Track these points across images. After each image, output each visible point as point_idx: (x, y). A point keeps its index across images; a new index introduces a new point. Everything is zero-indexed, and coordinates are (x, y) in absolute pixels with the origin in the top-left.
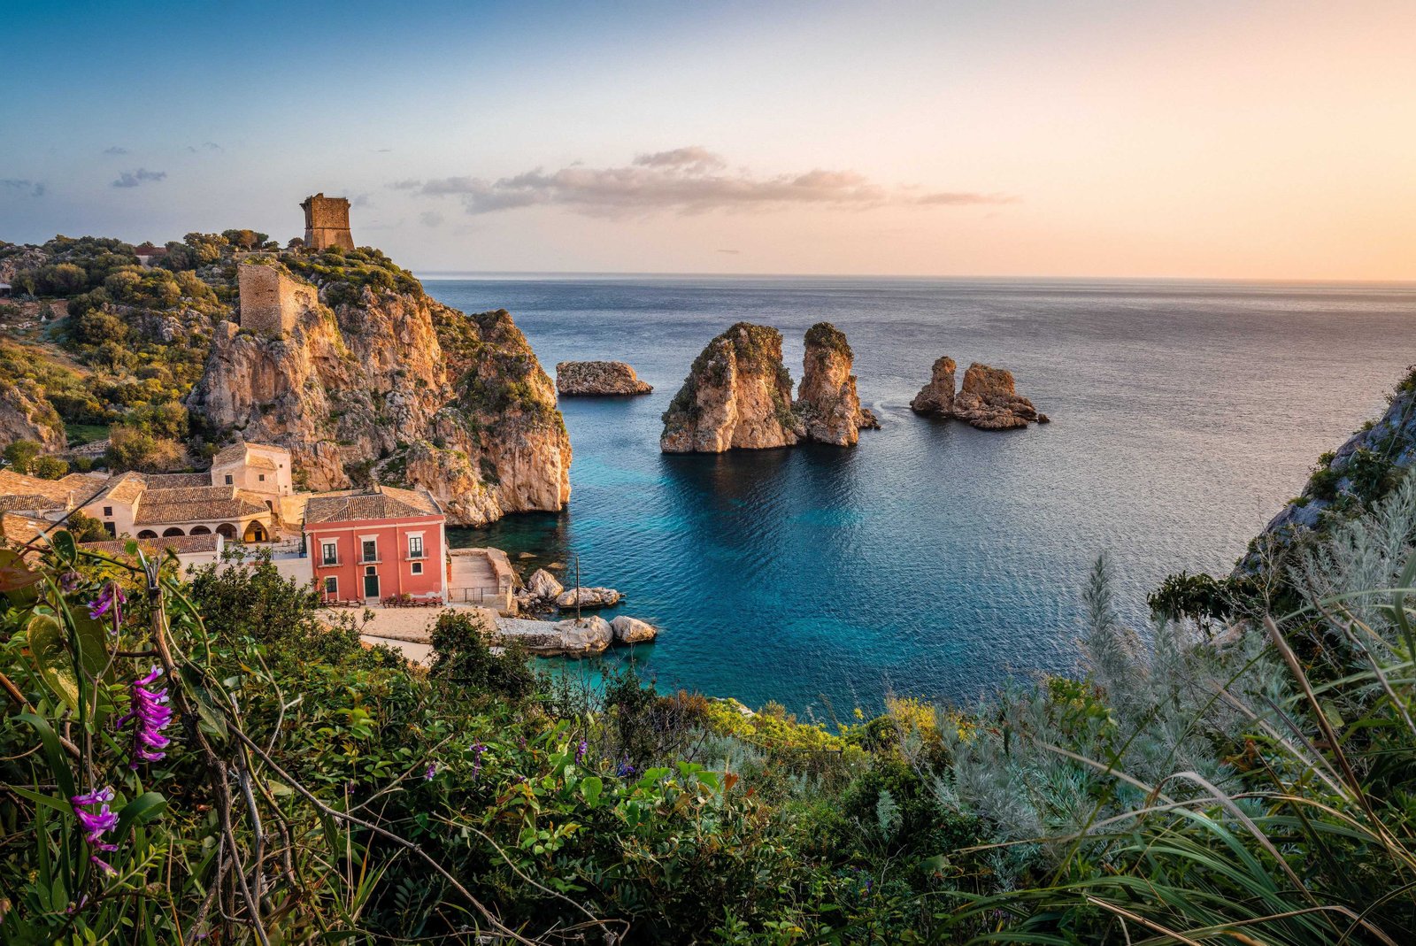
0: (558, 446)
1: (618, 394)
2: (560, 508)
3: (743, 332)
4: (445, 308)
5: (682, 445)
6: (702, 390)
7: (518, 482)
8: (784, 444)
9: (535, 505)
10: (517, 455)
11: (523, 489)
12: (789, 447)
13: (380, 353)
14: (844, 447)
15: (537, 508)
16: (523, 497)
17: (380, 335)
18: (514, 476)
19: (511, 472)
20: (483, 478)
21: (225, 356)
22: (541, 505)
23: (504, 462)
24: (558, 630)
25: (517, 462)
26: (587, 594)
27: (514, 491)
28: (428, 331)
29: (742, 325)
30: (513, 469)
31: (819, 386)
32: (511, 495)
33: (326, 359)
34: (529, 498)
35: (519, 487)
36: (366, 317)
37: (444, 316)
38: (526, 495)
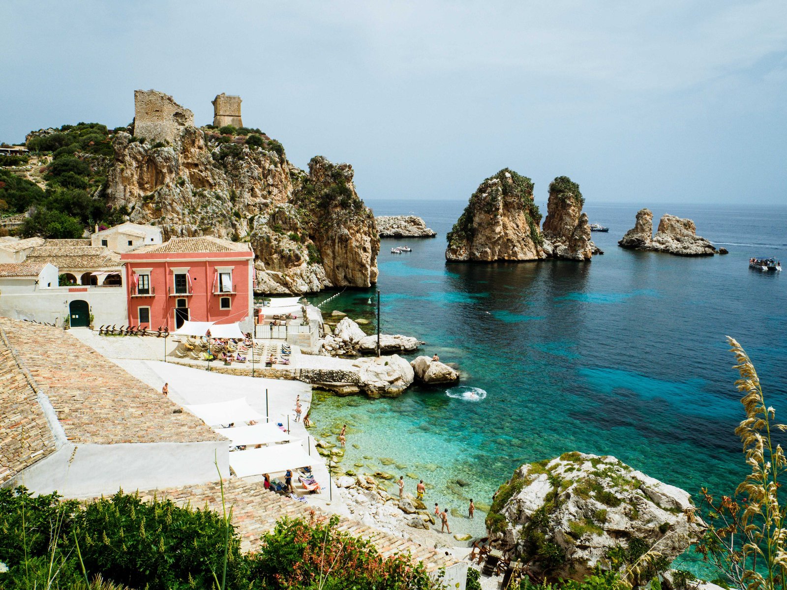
0: (369, 236)
1: (413, 237)
2: (370, 285)
3: (508, 175)
4: (301, 171)
5: (463, 256)
6: (477, 215)
7: (337, 263)
8: (536, 258)
9: (350, 282)
10: (337, 241)
11: (340, 269)
12: (540, 260)
13: (252, 190)
14: (582, 261)
15: (352, 285)
16: (341, 276)
17: (252, 177)
18: (334, 258)
19: (331, 255)
20: (310, 259)
21: (120, 158)
22: (354, 282)
23: (326, 247)
24: (357, 366)
25: (336, 247)
26: (387, 340)
27: (334, 270)
28: (286, 178)
29: (507, 170)
30: (333, 252)
31: (561, 219)
32: (331, 274)
33: (196, 165)
34: (345, 277)
35: (337, 267)
36: (244, 165)
37: (300, 175)
38: (343, 274)
